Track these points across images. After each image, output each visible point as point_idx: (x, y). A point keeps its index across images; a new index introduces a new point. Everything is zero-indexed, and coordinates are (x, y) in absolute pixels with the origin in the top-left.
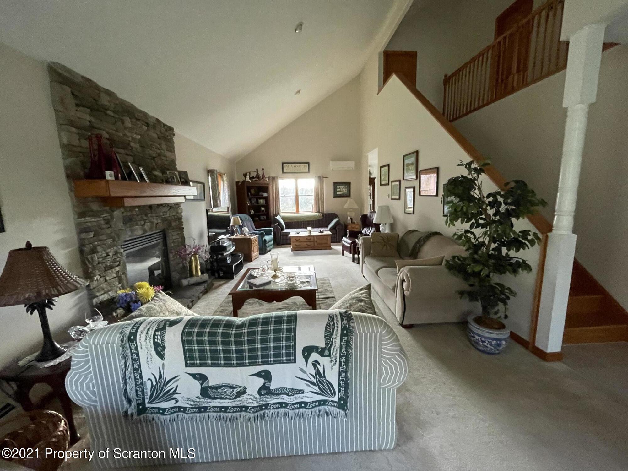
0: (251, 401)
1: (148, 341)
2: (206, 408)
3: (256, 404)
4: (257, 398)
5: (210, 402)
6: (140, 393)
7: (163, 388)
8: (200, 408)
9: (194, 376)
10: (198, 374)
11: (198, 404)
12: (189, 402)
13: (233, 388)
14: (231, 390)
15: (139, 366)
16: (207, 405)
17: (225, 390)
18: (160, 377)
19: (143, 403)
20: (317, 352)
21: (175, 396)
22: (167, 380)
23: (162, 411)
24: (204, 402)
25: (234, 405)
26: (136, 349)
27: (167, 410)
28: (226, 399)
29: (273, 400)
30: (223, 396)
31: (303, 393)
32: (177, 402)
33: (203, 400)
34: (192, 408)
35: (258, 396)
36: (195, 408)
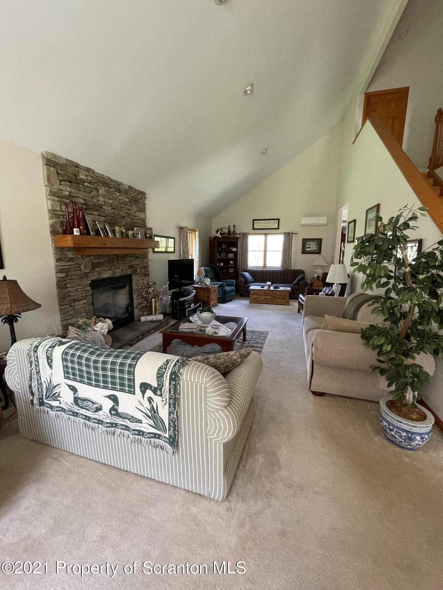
0: (104, 417)
1: (43, 353)
2: (77, 414)
3: (108, 421)
4: (109, 416)
5: (79, 410)
6: (40, 390)
7: (52, 390)
8: (74, 413)
9: (69, 386)
10: (72, 386)
11: (72, 409)
12: (66, 405)
13: (94, 403)
14: (92, 405)
15: (39, 370)
16: (78, 412)
17: (89, 403)
18: (50, 382)
19: (42, 398)
20: (151, 389)
21: (59, 398)
22: (54, 385)
23: (51, 407)
24: (76, 409)
25: (94, 417)
26: (37, 357)
27: (54, 407)
28: (89, 410)
29: (120, 421)
30: (87, 408)
31: (141, 423)
32: (60, 403)
33: (75, 407)
34: (69, 411)
35: (109, 415)
36: (71, 412)
